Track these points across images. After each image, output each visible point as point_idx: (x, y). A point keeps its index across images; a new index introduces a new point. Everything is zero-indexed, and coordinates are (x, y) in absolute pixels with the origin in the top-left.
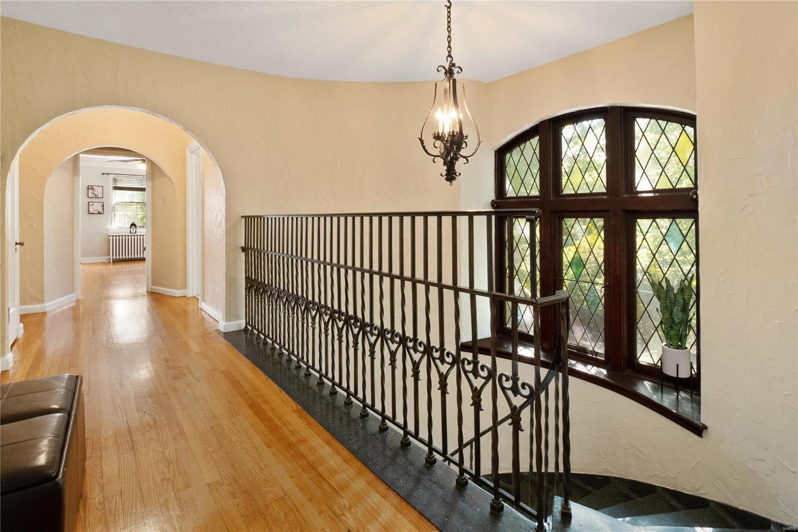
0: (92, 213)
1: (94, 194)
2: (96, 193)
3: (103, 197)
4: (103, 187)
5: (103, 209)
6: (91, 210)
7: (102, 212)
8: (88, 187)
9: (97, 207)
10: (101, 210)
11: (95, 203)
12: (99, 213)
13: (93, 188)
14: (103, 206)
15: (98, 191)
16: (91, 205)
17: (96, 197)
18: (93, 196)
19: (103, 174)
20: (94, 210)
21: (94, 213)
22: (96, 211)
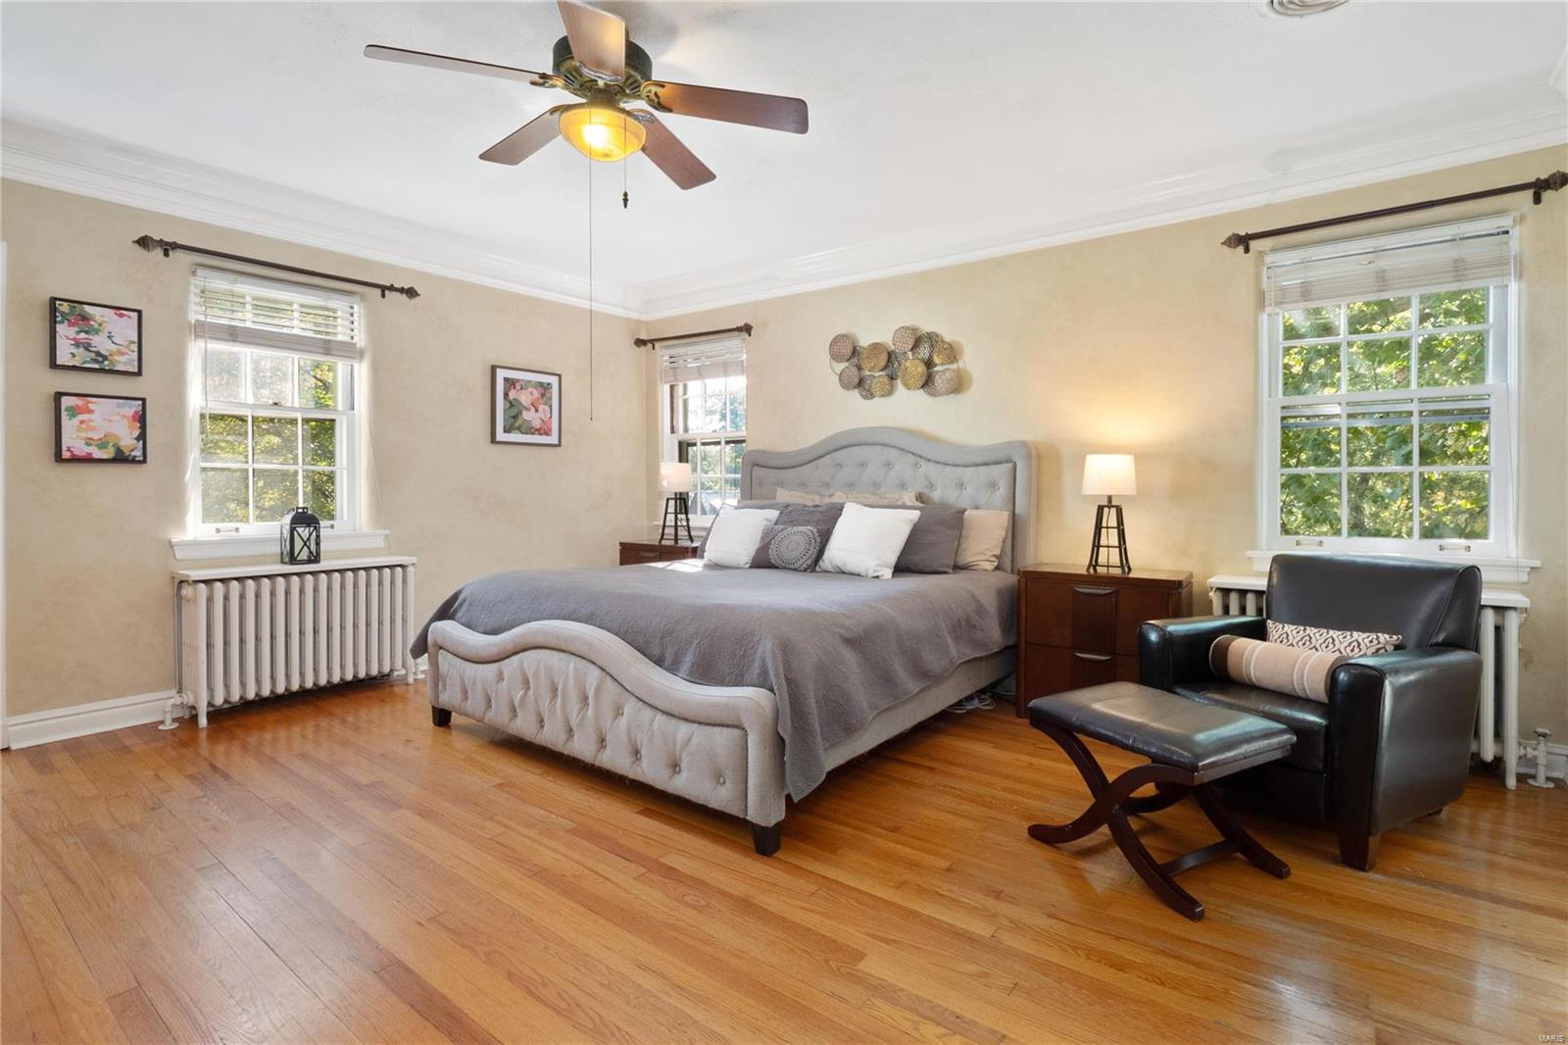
0: (76, 460)
1: (87, 347)
2: (100, 343)
3: (139, 373)
4: (139, 312)
5: (142, 437)
6: (74, 439)
7: (138, 453)
8: (53, 310)
9: (110, 422)
10: (127, 439)
11: (96, 405)
12: (121, 458)
13: (85, 318)
14: (141, 419)
15: (115, 336)
16: (74, 412)
17: (102, 367)
18: (81, 358)
19: (144, 242)
20: (89, 442)
21: (88, 460)
22: (102, 445)
